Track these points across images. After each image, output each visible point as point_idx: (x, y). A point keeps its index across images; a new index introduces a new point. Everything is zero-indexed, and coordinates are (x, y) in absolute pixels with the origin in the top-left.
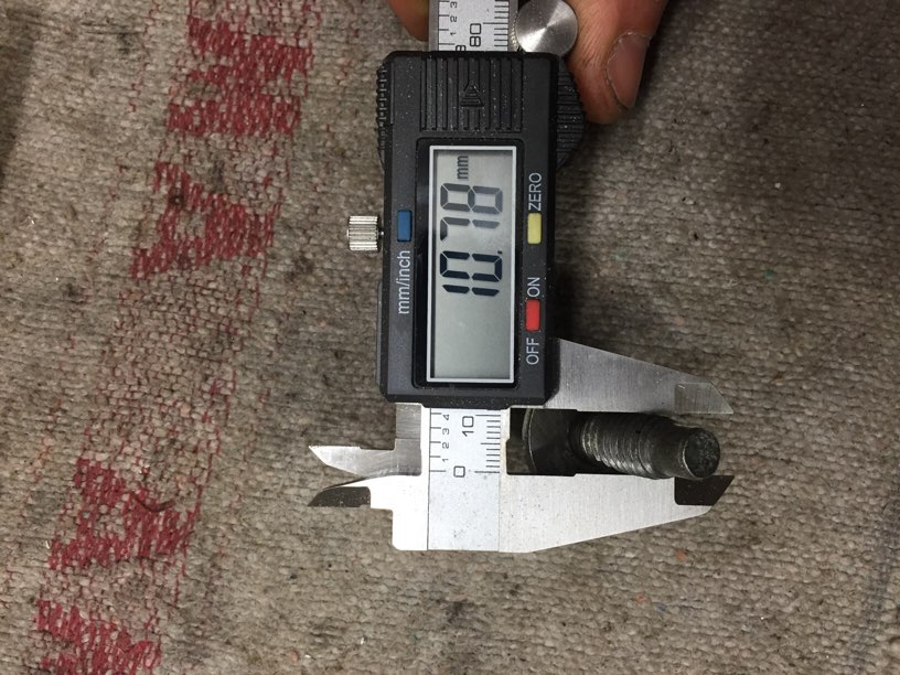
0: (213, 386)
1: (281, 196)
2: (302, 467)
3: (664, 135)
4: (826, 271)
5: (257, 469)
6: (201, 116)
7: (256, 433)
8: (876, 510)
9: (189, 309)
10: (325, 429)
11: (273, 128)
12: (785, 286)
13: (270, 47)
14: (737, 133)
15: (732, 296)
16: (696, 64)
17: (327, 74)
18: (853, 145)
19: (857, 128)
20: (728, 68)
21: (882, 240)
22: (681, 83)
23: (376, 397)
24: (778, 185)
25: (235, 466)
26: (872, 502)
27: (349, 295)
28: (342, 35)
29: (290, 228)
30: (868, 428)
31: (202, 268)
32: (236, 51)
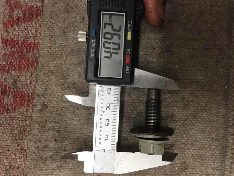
0: (21, 147)
1: (35, 87)
2: (52, 168)
3: (144, 56)
4: (193, 88)
5: (38, 171)
6: (8, 66)
7: (36, 160)
8: (218, 154)
9: (11, 125)
10: (57, 155)
11: (30, 67)
12: (183, 94)
13: (27, 44)
14: (163, 53)
15: (169, 99)
16: (149, 35)
17: (44, 50)
18: (195, 52)
19: (196, 48)
20: (158, 35)
21: (207, 78)
22: (146, 41)
23: (71, 143)
24: (177, 67)
25: (31, 171)
26: (217, 152)
27: (59, 113)
28: (48, 38)
29: (39, 96)
30: (212, 131)
31: (13, 112)
32: (17, 46)
